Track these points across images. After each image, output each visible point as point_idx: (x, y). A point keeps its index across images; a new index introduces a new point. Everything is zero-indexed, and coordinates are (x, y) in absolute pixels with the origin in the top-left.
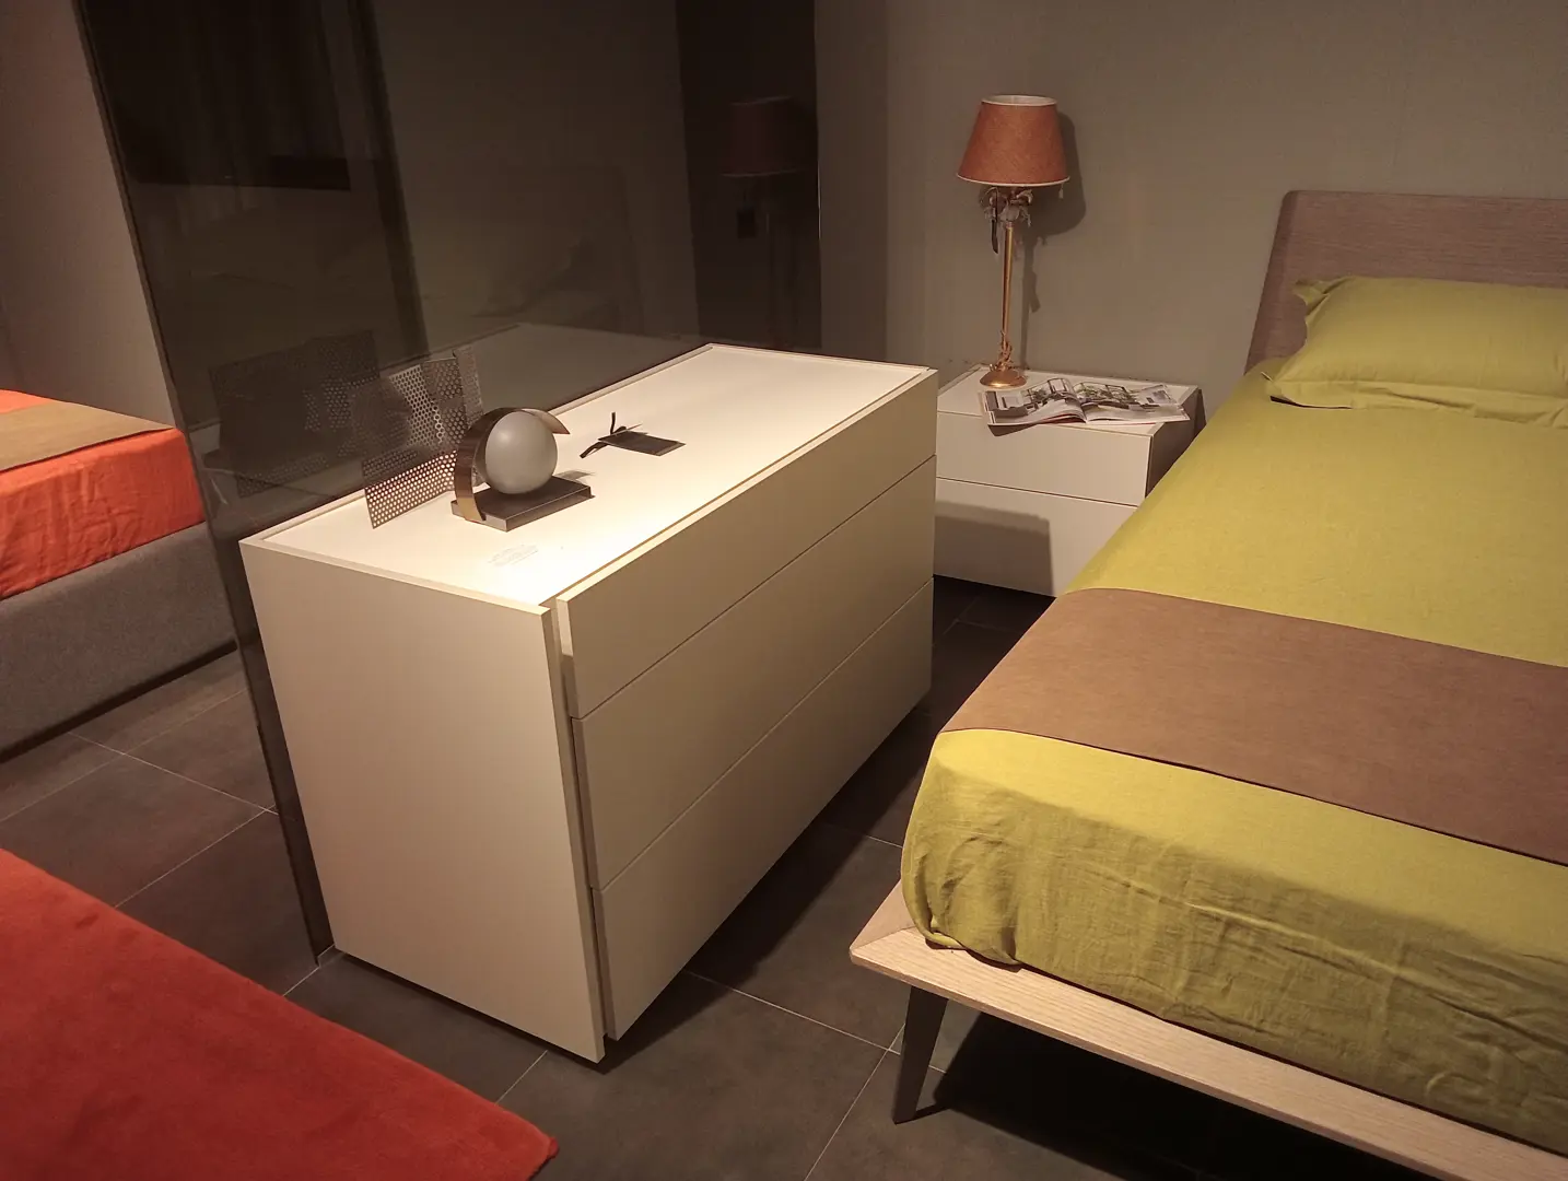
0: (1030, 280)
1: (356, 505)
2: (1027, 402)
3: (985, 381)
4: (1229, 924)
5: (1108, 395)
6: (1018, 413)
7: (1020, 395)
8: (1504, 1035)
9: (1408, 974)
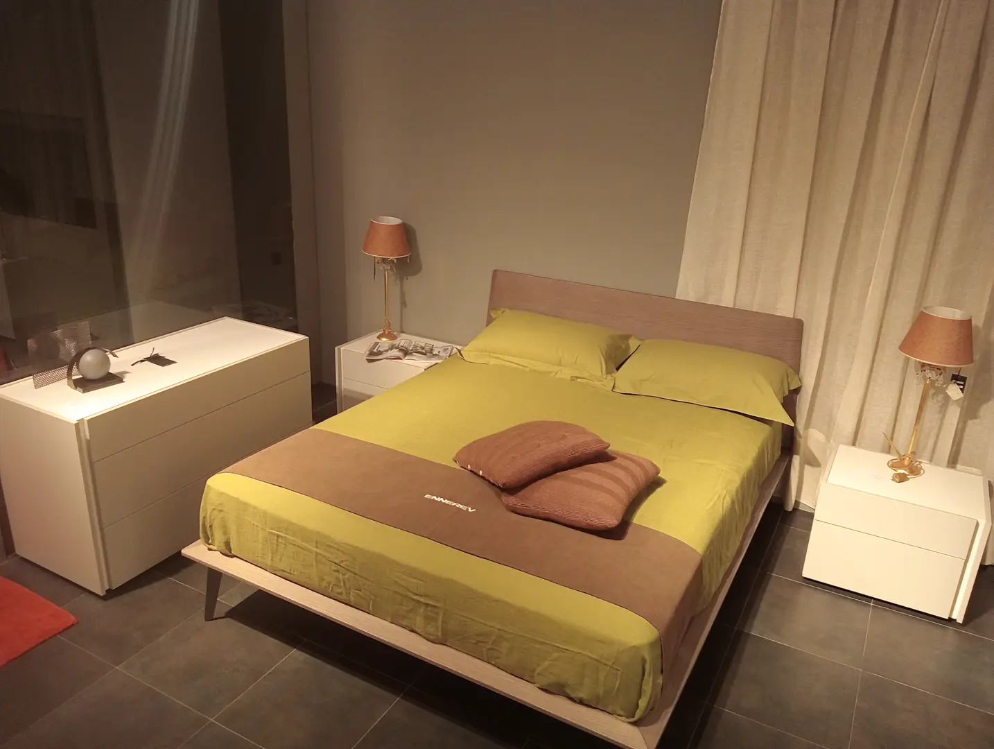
0: (403, 295)
1: (28, 382)
2: (387, 349)
3: (379, 337)
4: (278, 536)
5: (423, 348)
6: (380, 353)
7: (387, 345)
8: (342, 570)
9: (318, 551)
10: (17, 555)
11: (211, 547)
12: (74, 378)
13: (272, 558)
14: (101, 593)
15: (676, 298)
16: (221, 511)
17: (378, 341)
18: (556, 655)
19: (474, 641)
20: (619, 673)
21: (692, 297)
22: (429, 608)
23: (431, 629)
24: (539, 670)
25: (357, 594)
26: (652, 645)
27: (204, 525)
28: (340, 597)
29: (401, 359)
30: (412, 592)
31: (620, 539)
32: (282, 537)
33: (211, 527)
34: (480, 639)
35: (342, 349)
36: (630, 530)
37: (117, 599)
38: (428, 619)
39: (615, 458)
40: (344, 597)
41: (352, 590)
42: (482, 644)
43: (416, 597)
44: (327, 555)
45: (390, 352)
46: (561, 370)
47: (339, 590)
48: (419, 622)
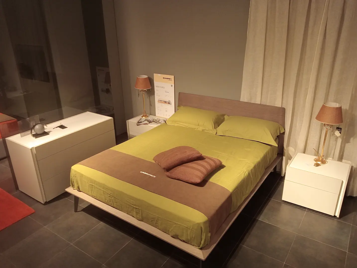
0: (150, 102)
1: (19, 135)
2: (143, 121)
3: (142, 117)
4: (92, 185)
5: (156, 120)
6: (141, 122)
7: (145, 119)
8: (111, 197)
9: (104, 190)
10: (20, 190)
11: (74, 188)
12: (33, 134)
13: (91, 192)
14: (43, 203)
15: (241, 101)
16: (76, 177)
17: (142, 118)
18: (174, 225)
19: (151, 221)
20: (194, 232)
21: (246, 100)
22: (137, 209)
23: (138, 216)
24: (170, 230)
25: (116, 204)
26: (205, 223)
27: (71, 181)
28: (111, 205)
29: (148, 124)
30: (132, 204)
31: (203, 187)
32: (93, 185)
33: (73, 182)
34: (152, 220)
35: (129, 121)
36: (207, 184)
37: (48, 205)
38: (137, 213)
39: (205, 159)
40: (112, 205)
41: (115, 203)
42: (153, 221)
43: (133, 206)
44: (106, 191)
45: (145, 122)
46: (199, 128)
47: (111, 203)
48: (134, 214)
